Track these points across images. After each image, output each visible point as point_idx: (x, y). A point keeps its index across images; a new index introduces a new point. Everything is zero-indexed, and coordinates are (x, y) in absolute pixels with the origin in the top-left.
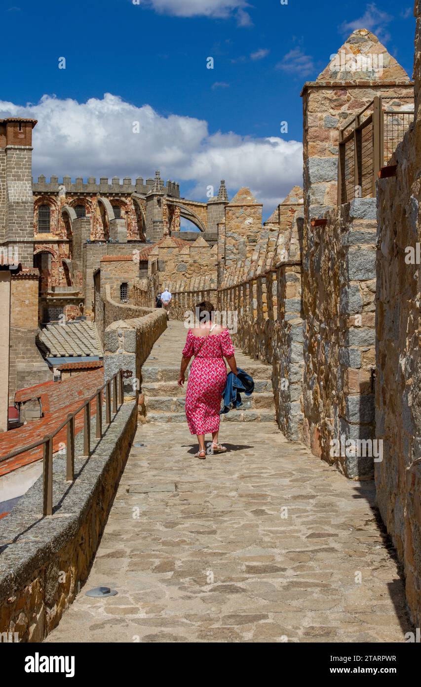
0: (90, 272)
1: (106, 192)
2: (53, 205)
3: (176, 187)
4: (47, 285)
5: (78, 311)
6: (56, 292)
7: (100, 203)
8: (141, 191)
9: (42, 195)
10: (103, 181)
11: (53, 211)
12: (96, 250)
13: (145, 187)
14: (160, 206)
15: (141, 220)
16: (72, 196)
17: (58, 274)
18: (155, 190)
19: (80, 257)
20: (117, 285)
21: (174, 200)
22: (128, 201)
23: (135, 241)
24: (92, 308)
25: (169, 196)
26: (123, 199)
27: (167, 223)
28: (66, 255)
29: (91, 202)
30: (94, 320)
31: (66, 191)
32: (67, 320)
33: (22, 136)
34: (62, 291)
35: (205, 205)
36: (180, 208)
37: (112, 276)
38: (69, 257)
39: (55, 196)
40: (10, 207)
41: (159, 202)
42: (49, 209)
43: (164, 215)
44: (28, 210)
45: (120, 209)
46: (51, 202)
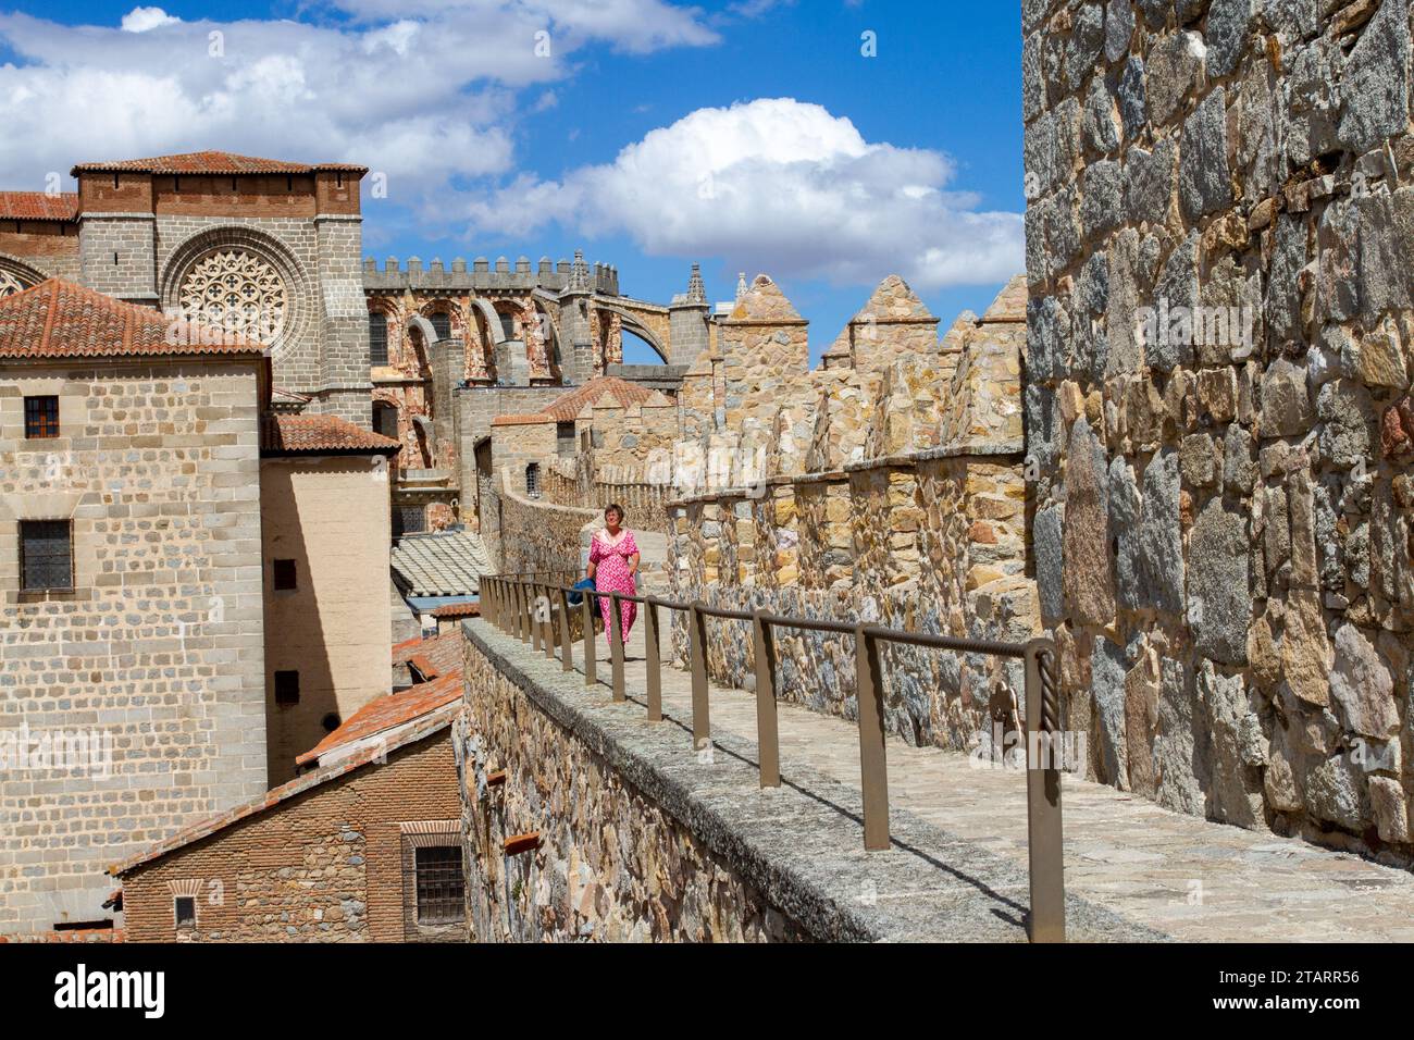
1: (486, 288)
2: (391, 313)
3: (612, 274)
5: (450, 514)
6: (408, 479)
7: (476, 309)
8: (549, 286)
9: (372, 296)
10: (479, 267)
11: (392, 325)
12: (477, 402)
13: (556, 279)
14: (585, 316)
16: (425, 296)
17: (407, 445)
18: (575, 286)
19: (448, 414)
20: (521, 467)
21: (610, 301)
22: (525, 303)
23: (543, 382)
24: (473, 508)
25: (599, 293)
26: (517, 300)
27: (598, 345)
28: (419, 407)
29: (459, 307)
30: (479, 530)
31: (414, 287)
32: (430, 530)
33: (343, 197)
34: (418, 477)
35: (665, 310)
36: (620, 315)
37: (511, 451)
38: (424, 413)
39: (396, 296)
40: (329, 326)
41: (583, 307)
42: (385, 321)
43: (593, 329)
44: (360, 332)
45: (512, 319)
46: (388, 307)
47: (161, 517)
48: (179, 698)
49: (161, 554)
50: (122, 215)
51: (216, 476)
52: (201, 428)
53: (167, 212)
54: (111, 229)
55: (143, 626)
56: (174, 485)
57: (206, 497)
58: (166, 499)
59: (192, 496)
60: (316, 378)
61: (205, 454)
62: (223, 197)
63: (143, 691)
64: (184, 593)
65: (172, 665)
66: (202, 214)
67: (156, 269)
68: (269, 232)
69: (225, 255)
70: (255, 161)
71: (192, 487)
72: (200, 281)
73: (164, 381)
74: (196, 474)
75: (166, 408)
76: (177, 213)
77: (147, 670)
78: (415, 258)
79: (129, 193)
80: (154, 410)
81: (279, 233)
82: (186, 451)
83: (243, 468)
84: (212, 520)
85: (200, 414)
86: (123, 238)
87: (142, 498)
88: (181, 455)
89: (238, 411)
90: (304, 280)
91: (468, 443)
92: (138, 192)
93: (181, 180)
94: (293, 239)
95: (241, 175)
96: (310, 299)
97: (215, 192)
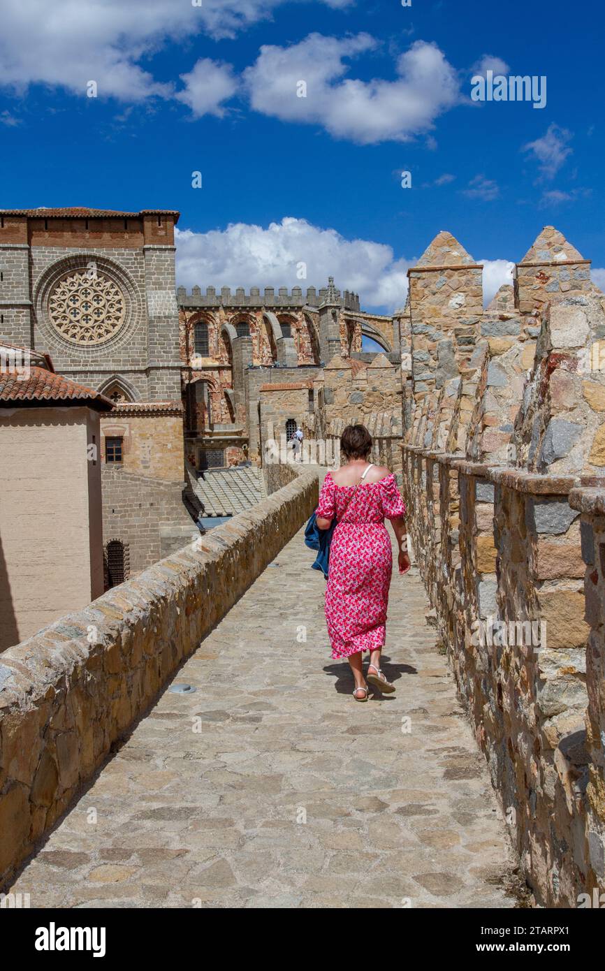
0: (253, 404)
1: (272, 305)
2: (211, 323)
3: (355, 298)
4: (203, 422)
5: (242, 455)
6: (215, 431)
7: (266, 319)
8: (314, 304)
9: (198, 311)
10: (268, 291)
11: (211, 330)
12: (260, 377)
13: (318, 299)
14: (336, 321)
15: (315, 340)
16: (233, 311)
17: (220, 408)
18: (328, 301)
19: (242, 387)
20: (282, 422)
21: (353, 314)
22: (299, 316)
23: (309, 366)
24: (257, 450)
25: (347, 309)
26: (293, 314)
27: (346, 343)
28: (228, 384)
29: (255, 319)
30: (260, 465)
31: (225, 305)
32: (228, 466)
33: (162, 233)
34: (223, 429)
35: (390, 319)
36: (361, 324)
37: (275, 410)
38: (231, 387)
39: (213, 311)
40: (151, 322)
41: (334, 315)
42: (207, 328)
43: (342, 332)
44: (172, 326)
45: (289, 326)
46: (208, 319)
50: (6, 245)
53: (39, 244)
60: (144, 360)
62: (79, 234)
66: (64, 246)
67: (31, 284)
68: (111, 258)
69: (81, 275)
72: (63, 293)
76: (46, 245)
79: (11, 230)
81: (118, 259)
86: (7, 262)
90: (136, 292)
91: (254, 406)
92: (17, 230)
93: (48, 222)
94: (128, 263)
95: (91, 219)
96: (140, 305)
97: (73, 231)
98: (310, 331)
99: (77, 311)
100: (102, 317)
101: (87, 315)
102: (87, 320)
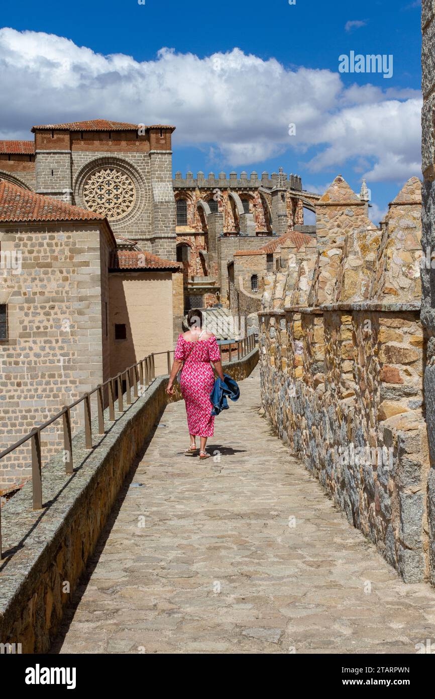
1: (236, 187)
2: (189, 200)
3: (298, 180)
4: (188, 276)
5: (215, 299)
6: (195, 282)
7: (231, 198)
8: (267, 186)
9: (180, 191)
10: (232, 176)
11: (189, 205)
12: (229, 243)
13: (270, 183)
14: (284, 201)
15: (267, 213)
16: (206, 191)
17: (196, 265)
18: (279, 186)
19: (215, 250)
20: (248, 277)
21: (297, 193)
22: (255, 194)
23: (263, 234)
24: (227, 296)
25: (292, 189)
26: (251, 193)
27: (291, 215)
28: (202, 246)
30: (229, 307)
31: (200, 186)
32: (206, 307)
33: (163, 142)
34: (200, 280)
36: (302, 201)
37: (244, 268)
38: (205, 249)
39: (191, 191)
40: (155, 206)
41: (283, 196)
42: (186, 203)
43: (288, 207)
44: (171, 209)
45: (248, 202)
46: (187, 196)
47: (51, 303)
48: (60, 395)
49: (51, 322)
50: (55, 151)
51: (79, 283)
52: (71, 258)
53: (77, 150)
54: (50, 158)
55: (42, 358)
56: (58, 287)
57: (74, 293)
58: (54, 294)
59: (67, 292)
60: (149, 232)
61: (74, 271)
62: (104, 142)
63: (42, 392)
64: (63, 342)
65: (57, 378)
66: (94, 151)
67: (72, 178)
68: (127, 159)
69: (106, 171)
70: (121, 124)
71: (67, 288)
72: (93, 183)
73: (53, 234)
74: (69, 282)
75: (54, 248)
76: (82, 150)
77: (44, 381)
78: (201, 172)
79: (59, 140)
80: (48, 249)
81: (132, 160)
82: (64, 270)
83: (92, 278)
84: (76, 305)
85: (71, 251)
86: (56, 163)
87: (42, 293)
88: (61, 272)
89: (90, 249)
90: (144, 183)
91: (224, 264)
92: (63, 140)
93: (84, 134)
94: (138, 163)
95: (113, 131)
96: (147, 192)
97: (101, 140)
98: (264, 206)
99: (103, 196)
100: (120, 201)
101: (109, 200)
102: (109, 203)
